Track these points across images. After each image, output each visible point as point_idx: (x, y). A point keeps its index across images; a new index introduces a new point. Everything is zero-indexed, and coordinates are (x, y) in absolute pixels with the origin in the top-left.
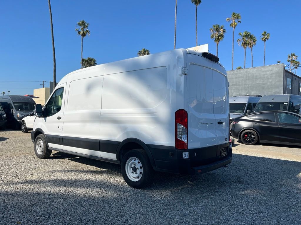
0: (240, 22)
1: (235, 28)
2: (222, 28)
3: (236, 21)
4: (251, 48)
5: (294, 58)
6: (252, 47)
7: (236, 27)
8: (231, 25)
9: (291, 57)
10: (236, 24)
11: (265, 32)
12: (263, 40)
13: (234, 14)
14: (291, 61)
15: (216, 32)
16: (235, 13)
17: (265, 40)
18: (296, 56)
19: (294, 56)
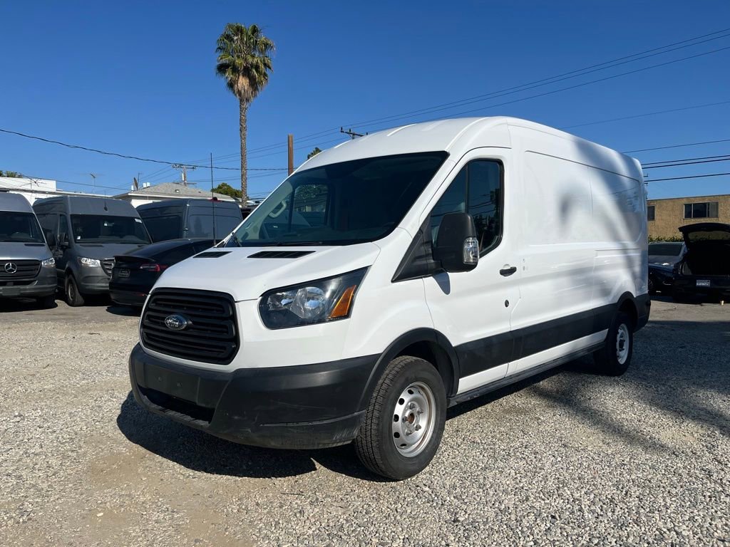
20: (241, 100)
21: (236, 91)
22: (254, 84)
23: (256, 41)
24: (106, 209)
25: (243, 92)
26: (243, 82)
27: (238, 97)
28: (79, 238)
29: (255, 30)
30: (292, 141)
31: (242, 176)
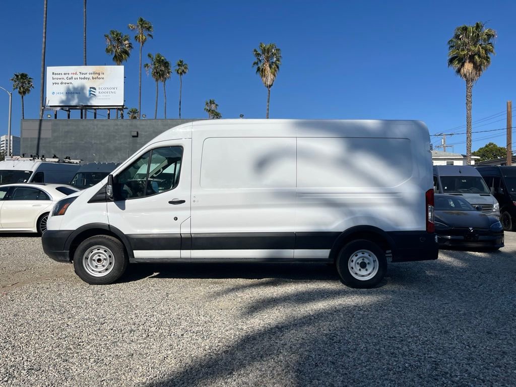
0: (150, 36)
1: (143, 44)
2: (127, 39)
3: (146, 33)
4: (163, 83)
5: (213, 106)
6: (165, 81)
7: (145, 43)
8: (136, 37)
9: (209, 104)
10: (145, 39)
11: (181, 62)
12: (178, 73)
13: (141, 20)
14: (209, 111)
15: (115, 44)
16: (144, 20)
17: (181, 74)
18: (216, 105)
19: (214, 103)
20: (467, 81)
21: (463, 75)
22: (477, 68)
23: (478, 34)
24: (460, 172)
25: (468, 74)
26: (468, 67)
27: (464, 79)
28: (446, 188)
29: (478, 26)
30: (511, 106)
31: (467, 138)
